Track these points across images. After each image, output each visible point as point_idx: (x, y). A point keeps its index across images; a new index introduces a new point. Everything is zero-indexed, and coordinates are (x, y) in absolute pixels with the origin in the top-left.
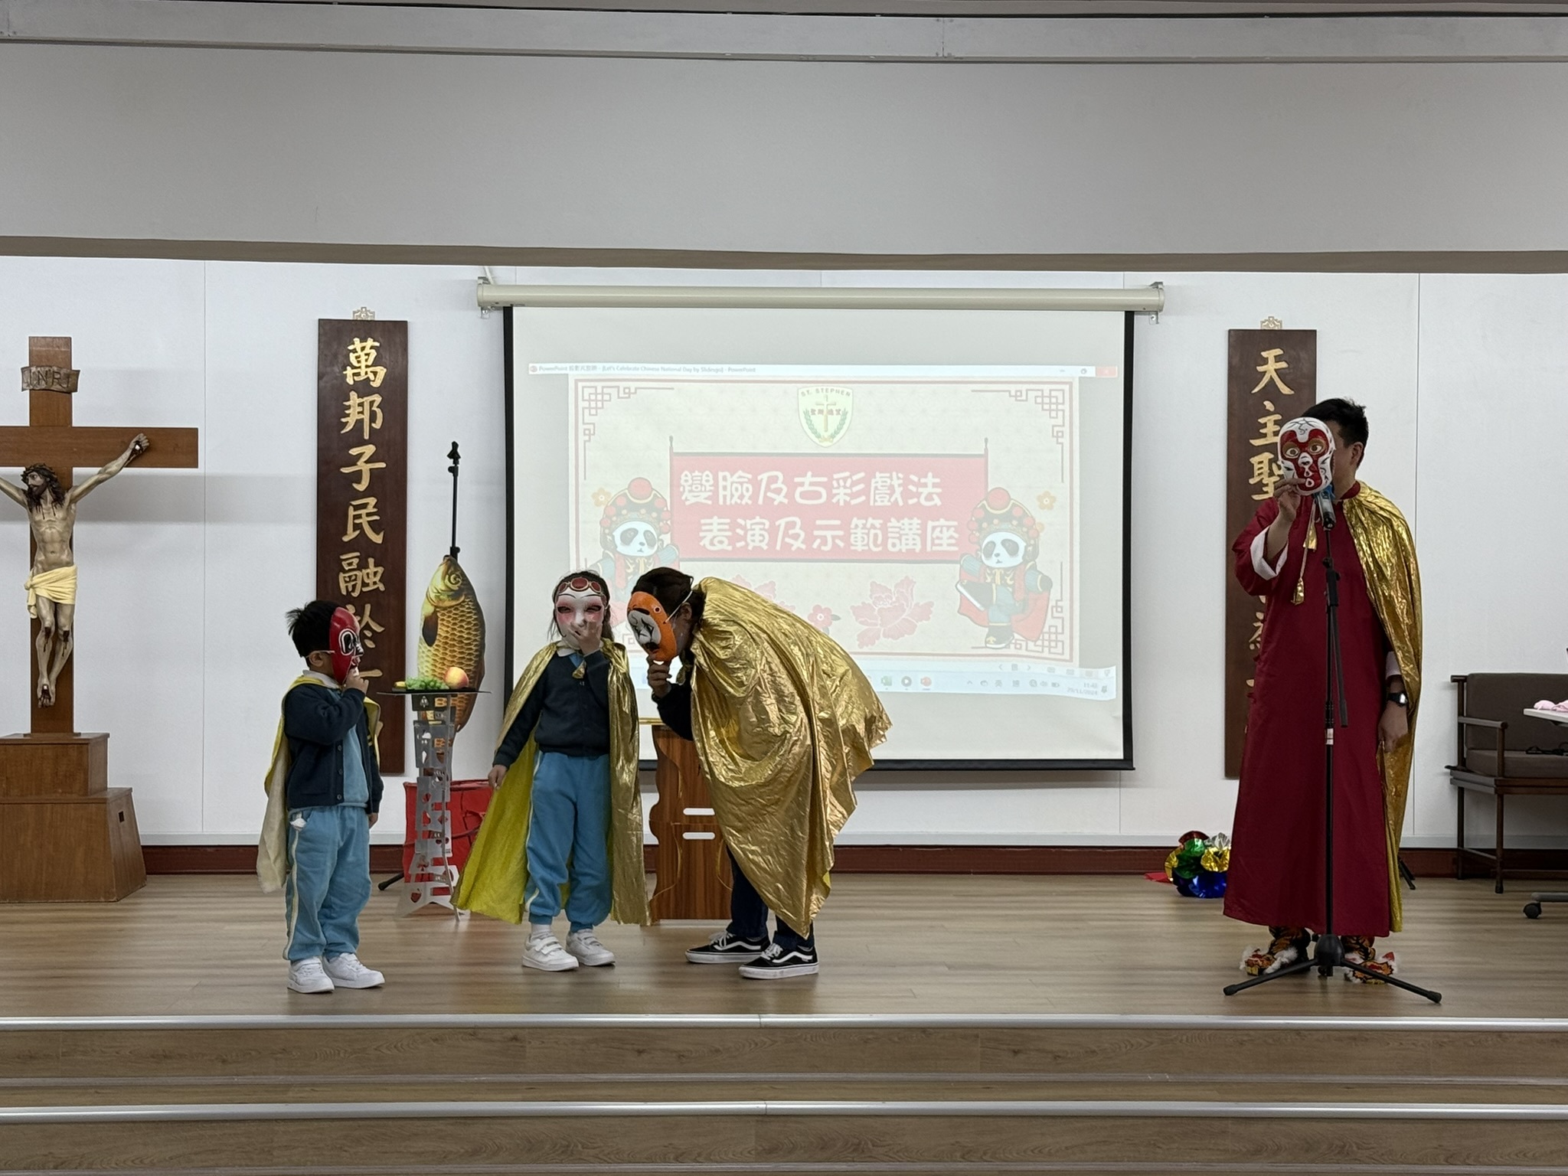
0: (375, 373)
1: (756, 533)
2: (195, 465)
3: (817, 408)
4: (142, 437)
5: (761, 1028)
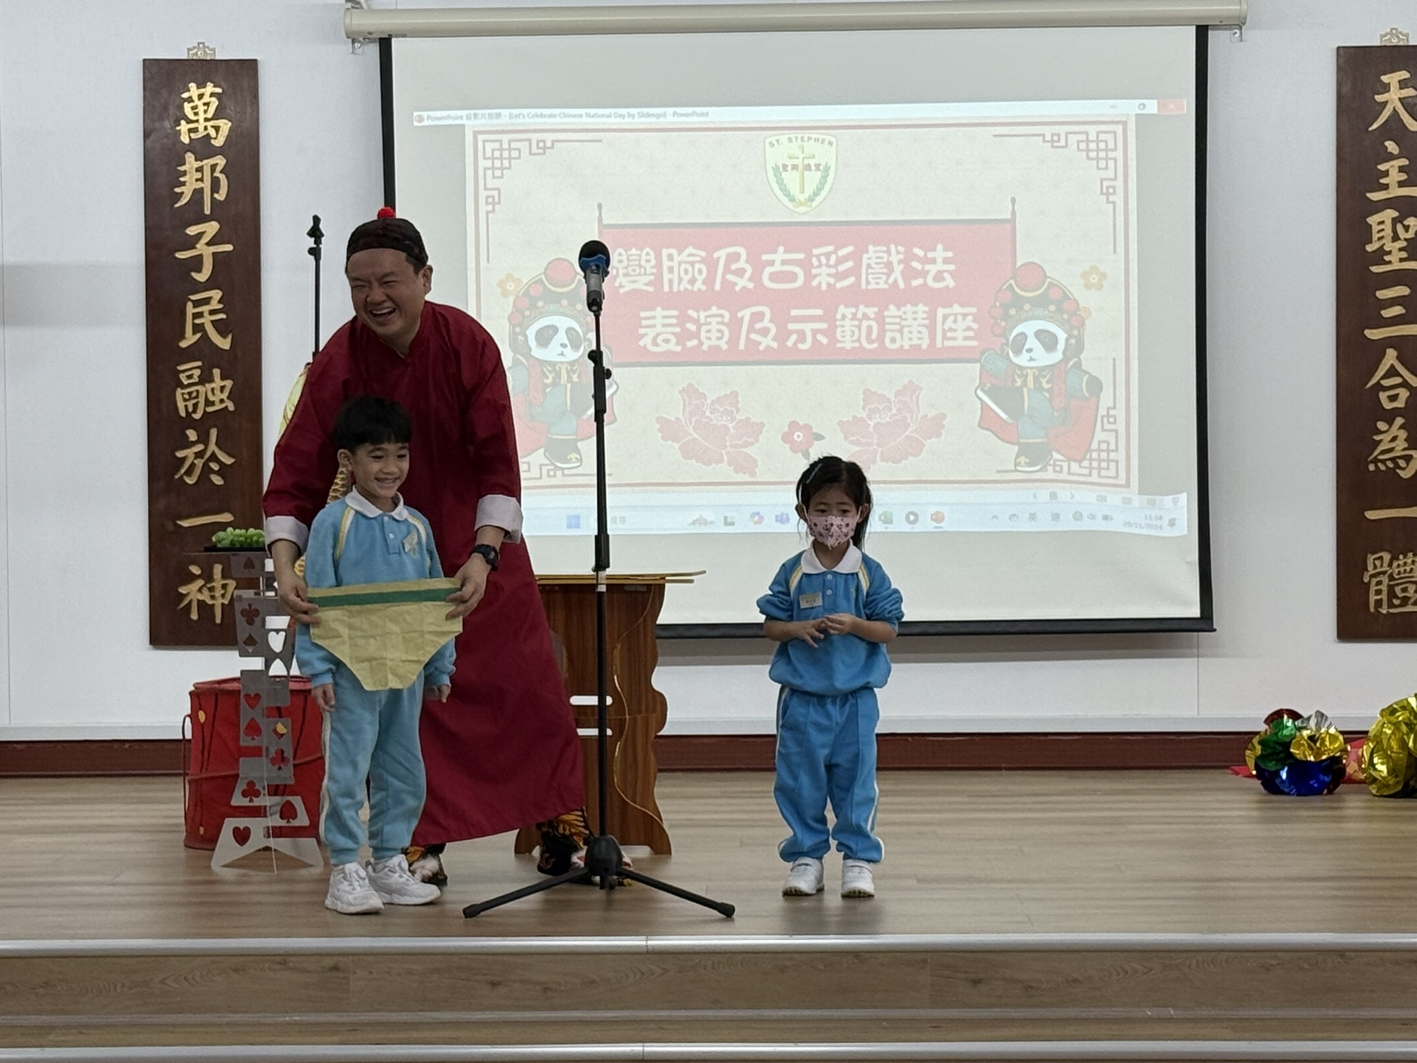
0: (217, 129)
1: (713, 330)
3: (789, 163)
5: (647, 953)
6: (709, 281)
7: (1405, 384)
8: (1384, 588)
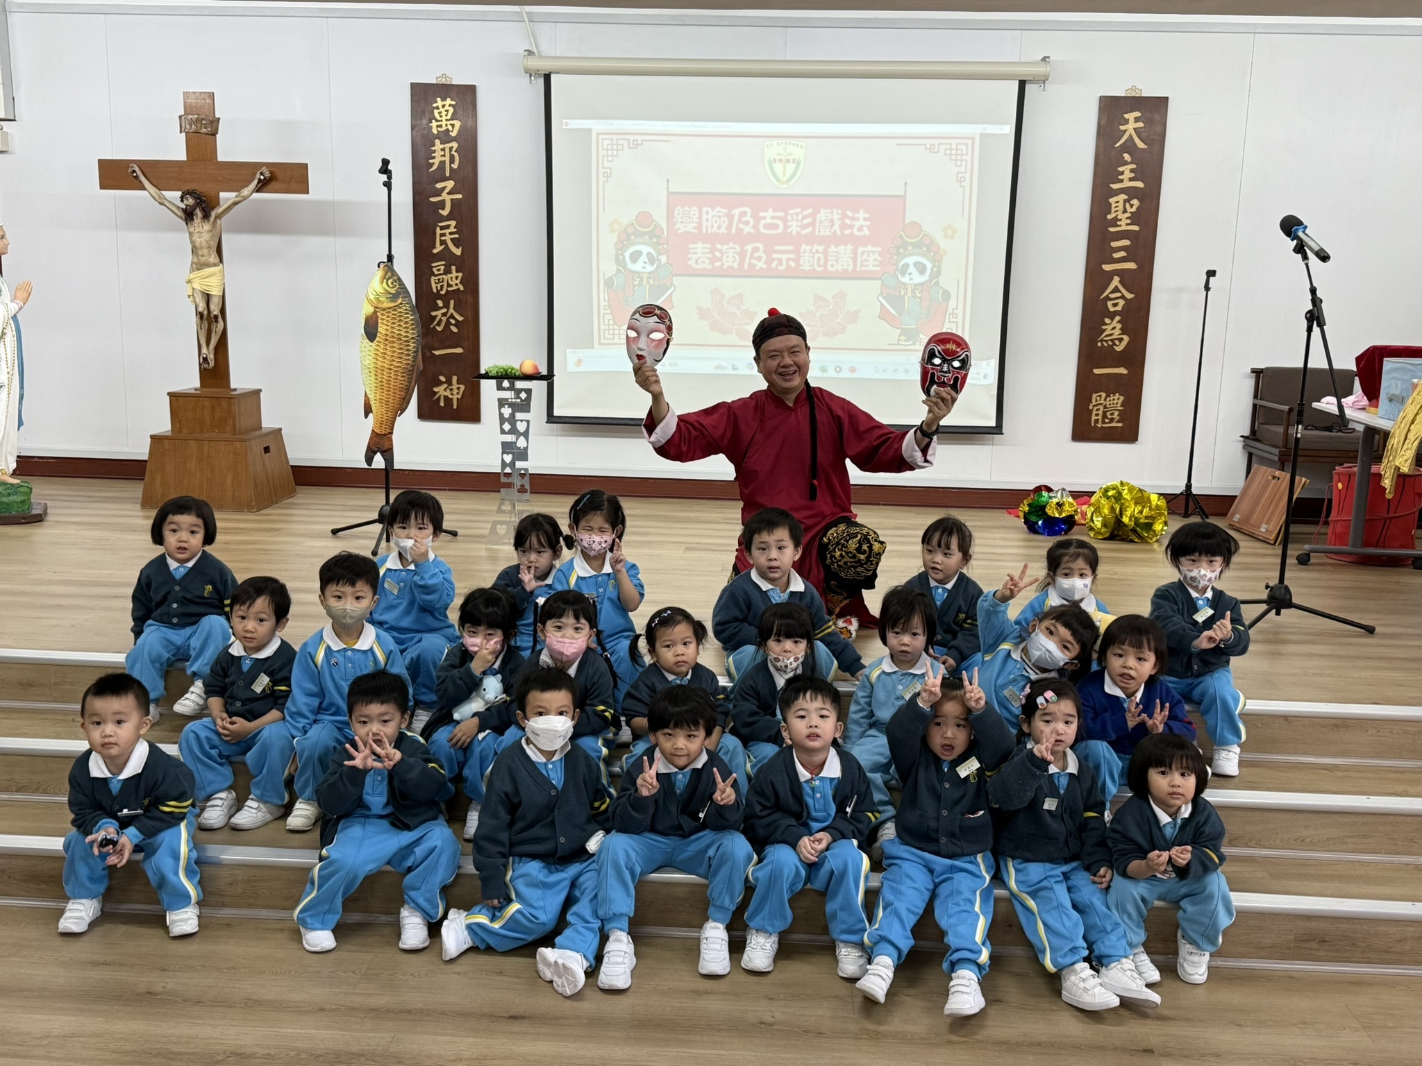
0: (453, 126)
1: (730, 256)
2: (307, 192)
3: (778, 158)
4: (264, 169)
6: (729, 227)
7: (1123, 297)
8: (1100, 412)
